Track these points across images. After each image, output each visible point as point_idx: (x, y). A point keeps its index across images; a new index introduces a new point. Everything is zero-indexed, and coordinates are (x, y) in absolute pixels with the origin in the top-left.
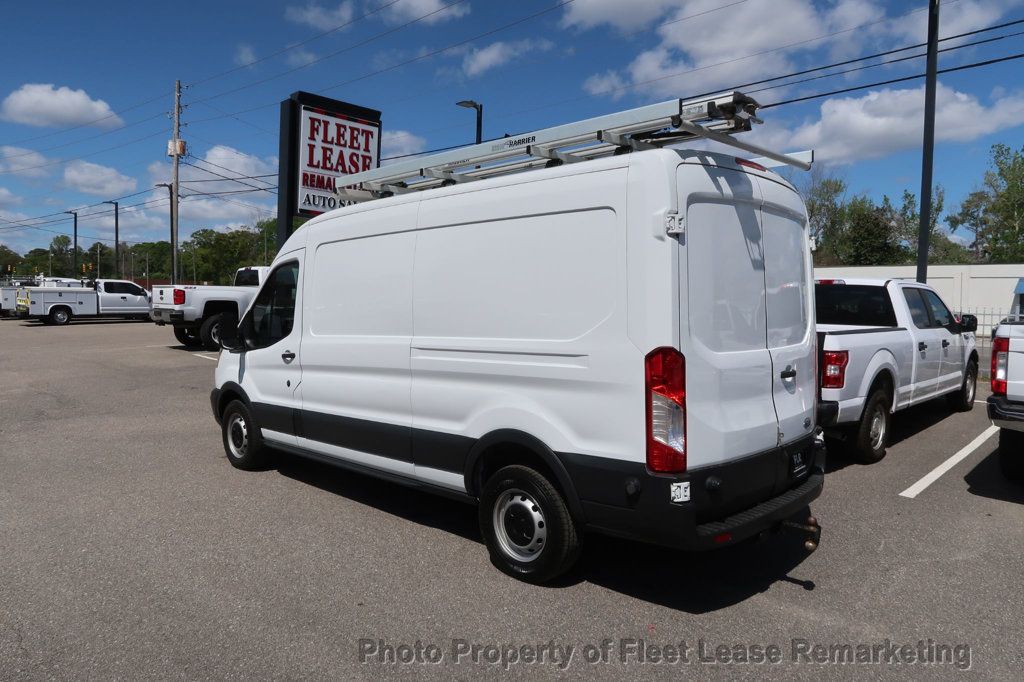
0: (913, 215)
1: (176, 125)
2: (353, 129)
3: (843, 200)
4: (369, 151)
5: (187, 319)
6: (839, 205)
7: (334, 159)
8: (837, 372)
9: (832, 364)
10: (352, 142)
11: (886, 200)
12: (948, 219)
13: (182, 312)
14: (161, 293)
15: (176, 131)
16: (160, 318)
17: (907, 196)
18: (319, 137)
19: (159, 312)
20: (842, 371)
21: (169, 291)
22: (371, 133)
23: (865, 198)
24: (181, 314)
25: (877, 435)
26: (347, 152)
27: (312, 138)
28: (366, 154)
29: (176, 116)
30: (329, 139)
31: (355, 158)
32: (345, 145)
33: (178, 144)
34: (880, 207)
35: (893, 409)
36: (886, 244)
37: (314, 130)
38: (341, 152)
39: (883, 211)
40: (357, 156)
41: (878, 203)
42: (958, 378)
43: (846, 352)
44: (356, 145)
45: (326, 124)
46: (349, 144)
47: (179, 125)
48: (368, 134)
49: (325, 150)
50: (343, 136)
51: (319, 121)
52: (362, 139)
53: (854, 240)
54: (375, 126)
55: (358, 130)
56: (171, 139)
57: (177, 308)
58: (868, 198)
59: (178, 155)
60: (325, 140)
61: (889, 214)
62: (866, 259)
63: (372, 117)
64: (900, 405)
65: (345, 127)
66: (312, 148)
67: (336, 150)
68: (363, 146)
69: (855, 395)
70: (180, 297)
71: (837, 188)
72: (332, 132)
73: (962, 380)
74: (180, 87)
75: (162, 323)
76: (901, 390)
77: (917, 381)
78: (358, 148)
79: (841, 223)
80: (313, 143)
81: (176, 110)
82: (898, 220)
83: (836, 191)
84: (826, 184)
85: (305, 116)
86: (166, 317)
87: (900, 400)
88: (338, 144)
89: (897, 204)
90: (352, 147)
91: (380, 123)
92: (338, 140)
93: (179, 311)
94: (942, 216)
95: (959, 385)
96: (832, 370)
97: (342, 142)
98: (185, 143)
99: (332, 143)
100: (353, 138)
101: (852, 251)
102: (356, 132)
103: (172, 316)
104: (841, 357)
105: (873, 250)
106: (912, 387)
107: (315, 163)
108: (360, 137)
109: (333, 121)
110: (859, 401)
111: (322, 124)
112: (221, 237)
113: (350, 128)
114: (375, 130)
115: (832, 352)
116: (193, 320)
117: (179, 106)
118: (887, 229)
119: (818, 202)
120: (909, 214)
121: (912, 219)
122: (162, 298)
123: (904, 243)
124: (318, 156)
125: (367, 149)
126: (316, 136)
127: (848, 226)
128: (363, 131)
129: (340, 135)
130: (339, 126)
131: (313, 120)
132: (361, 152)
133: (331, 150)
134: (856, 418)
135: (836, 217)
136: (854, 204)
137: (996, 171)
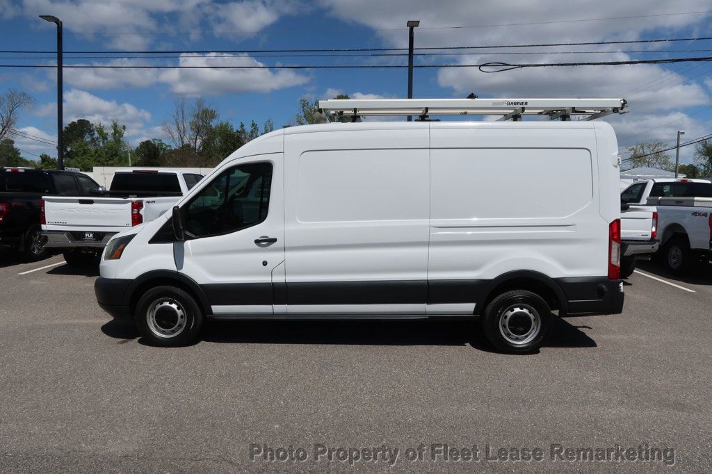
3: (214, 123)
6: (213, 126)
11: (242, 126)
17: (253, 124)
23: (227, 123)
34: (239, 130)
39: (241, 132)
41: (237, 127)
58: (230, 123)
61: (243, 135)
71: (213, 115)
79: (214, 139)
83: (211, 117)
84: (205, 111)
127: (218, 140)
135: (212, 133)
136: (221, 127)
137: (303, 114)
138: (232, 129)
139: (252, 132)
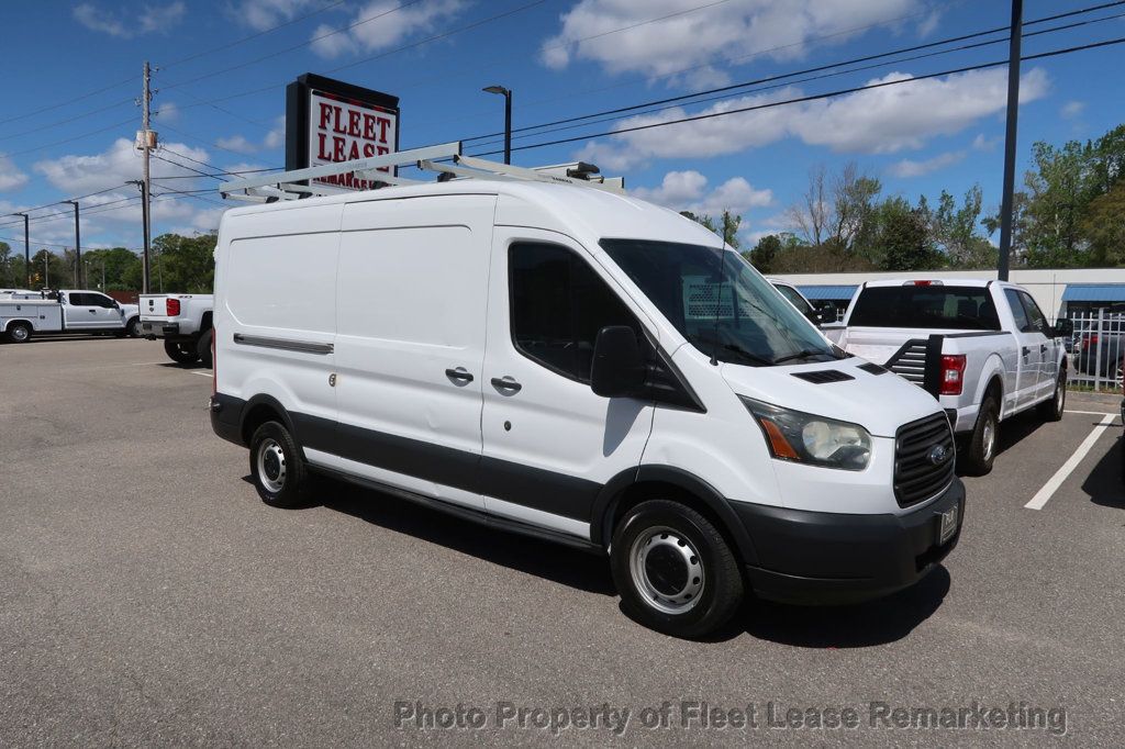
0: (950, 218)
1: (145, 113)
2: (367, 117)
3: (876, 201)
4: (385, 142)
5: (182, 332)
6: (873, 206)
7: (347, 151)
8: (955, 378)
9: (950, 369)
10: (366, 132)
11: (923, 201)
12: (984, 221)
13: (177, 324)
14: (151, 303)
15: (145, 121)
16: (148, 332)
17: (944, 197)
18: (331, 126)
19: (148, 325)
20: (960, 376)
21: (161, 301)
22: (388, 122)
23: (900, 199)
24: (175, 328)
25: (987, 445)
26: (361, 143)
27: (323, 126)
28: (383, 145)
29: (145, 104)
30: (342, 128)
31: (370, 150)
32: (358, 135)
33: (148, 136)
34: (916, 208)
35: (1000, 418)
36: (921, 248)
37: (324, 117)
38: (355, 143)
39: (919, 212)
40: (372, 147)
41: (914, 205)
42: (1051, 386)
43: (964, 356)
44: (371, 135)
45: (338, 110)
46: (363, 133)
47: (149, 114)
48: (385, 122)
49: (337, 140)
50: (357, 124)
51: (330, 107)
52: (377, 129)
53: (888, 243)
54: (393, 113)
55: (373, 118)
56: (140, 129)
57: (171, 319)
58: (904, 199)
59: (148, 148)
60: (337, 129)
61: (925, 216)
62: (901, 264)
63: (389, 103)
64: (1006, 413)
65: (358, 115)
66: (322, 137)
67: (349, 140)
68: (379, 136)
69: (971, 403)
70: (174, 308)
71: (873, 187)
72: (345, 121)
73: (1054, 389)
74: (149, 70)
75: (153, 337)
76: (1007, 397)
77: (1020, 388)
78: (373, 139)
79: (874, 227)
80: (323, 132)
81: (145, 96)
82: (934, 223)
83: (870, 192)
84: (861, 183)
85: (315, 102)
86: (158, 330)
87: (1007, 408)
88: (351, 133)
89: (934, 205)
90: (366, 137)
91: (398, 109)
92: (352, 129)
93: (173, 324)
94: (980, 218)
95: (1052, 393)
96: (950, 376)
97: (356, 132)
98: (156, 134)
99: (344, 132)
100: (368, 127)
101: (885, 256)
102: (371, 121)
103: (164, 329)
104: (958, 362)
105: (910, 255)
106: (1016, 394)
107: (326, 155)
108: (375, 126)
109: (346, 108)
110: (974, 409)
111: (334, 111)
112: (187, 243)
113: (365, 115)
114: (392, 118)
115: (950, 356)
116: (190, 333)
117: (149, 92)
118: (923, 232)
119: (850, 203)
120: (945, 216)
121: (948, 221)
122: (152, 310)
123: (941, 247)
124: (330, 147)
125: (383, 140)
126: (327, 125)
127: (881, 228)
128: (379, 119)
129: (353, 124)
130: (352, 114)
131: (323, 106)
132: (377, 143)
133: (343, 141)
134: (971, 428)
135: (869, 217)
136: (888, 206)
137: (1037, 170)
138: (908, 208)
139: (942, 210)
